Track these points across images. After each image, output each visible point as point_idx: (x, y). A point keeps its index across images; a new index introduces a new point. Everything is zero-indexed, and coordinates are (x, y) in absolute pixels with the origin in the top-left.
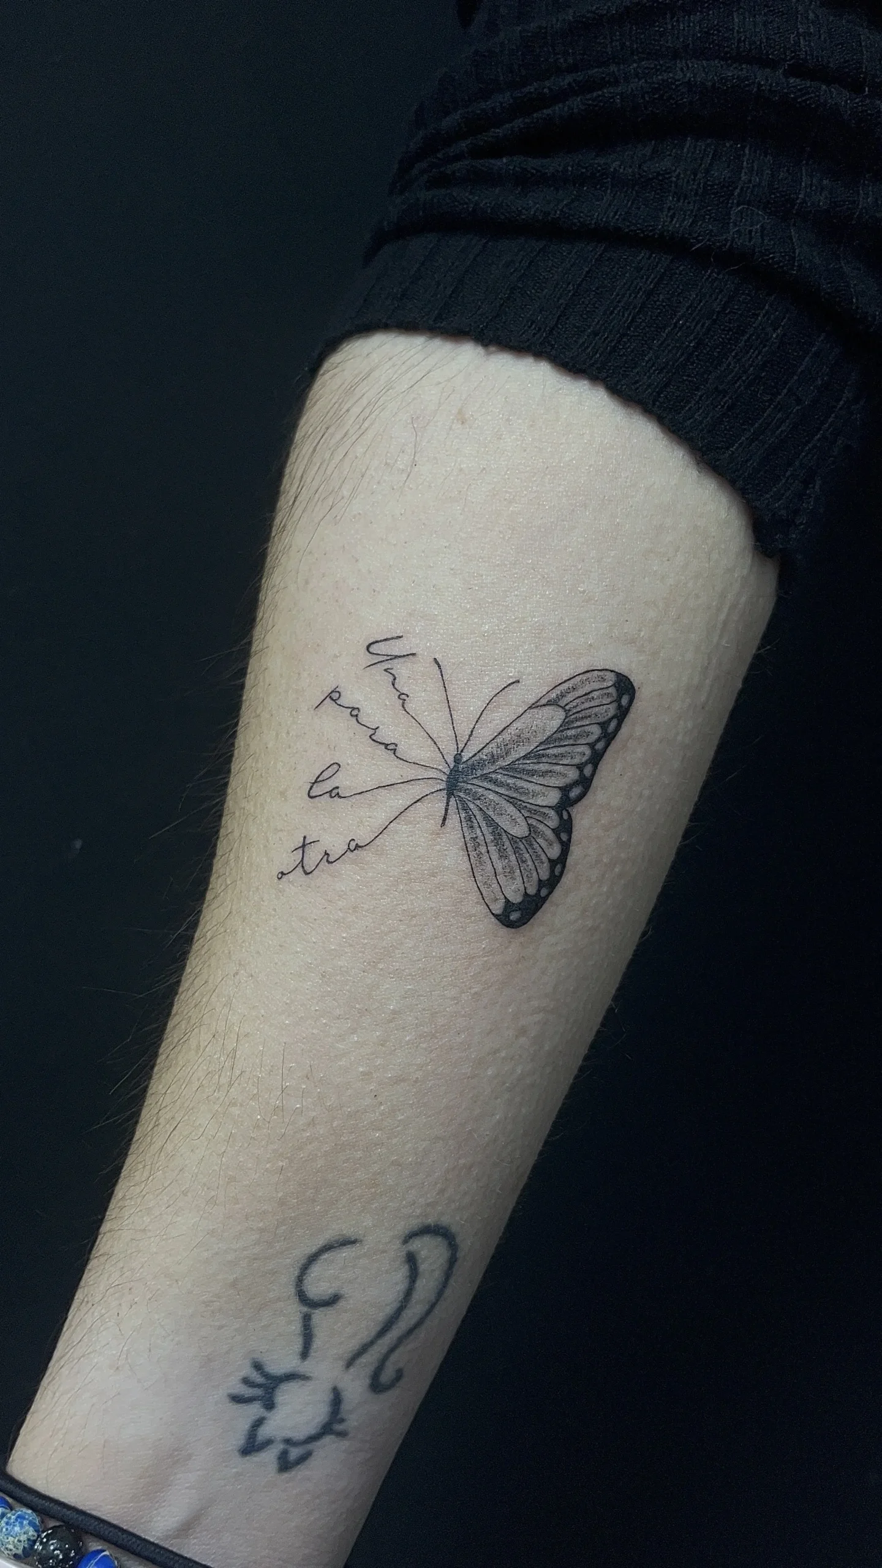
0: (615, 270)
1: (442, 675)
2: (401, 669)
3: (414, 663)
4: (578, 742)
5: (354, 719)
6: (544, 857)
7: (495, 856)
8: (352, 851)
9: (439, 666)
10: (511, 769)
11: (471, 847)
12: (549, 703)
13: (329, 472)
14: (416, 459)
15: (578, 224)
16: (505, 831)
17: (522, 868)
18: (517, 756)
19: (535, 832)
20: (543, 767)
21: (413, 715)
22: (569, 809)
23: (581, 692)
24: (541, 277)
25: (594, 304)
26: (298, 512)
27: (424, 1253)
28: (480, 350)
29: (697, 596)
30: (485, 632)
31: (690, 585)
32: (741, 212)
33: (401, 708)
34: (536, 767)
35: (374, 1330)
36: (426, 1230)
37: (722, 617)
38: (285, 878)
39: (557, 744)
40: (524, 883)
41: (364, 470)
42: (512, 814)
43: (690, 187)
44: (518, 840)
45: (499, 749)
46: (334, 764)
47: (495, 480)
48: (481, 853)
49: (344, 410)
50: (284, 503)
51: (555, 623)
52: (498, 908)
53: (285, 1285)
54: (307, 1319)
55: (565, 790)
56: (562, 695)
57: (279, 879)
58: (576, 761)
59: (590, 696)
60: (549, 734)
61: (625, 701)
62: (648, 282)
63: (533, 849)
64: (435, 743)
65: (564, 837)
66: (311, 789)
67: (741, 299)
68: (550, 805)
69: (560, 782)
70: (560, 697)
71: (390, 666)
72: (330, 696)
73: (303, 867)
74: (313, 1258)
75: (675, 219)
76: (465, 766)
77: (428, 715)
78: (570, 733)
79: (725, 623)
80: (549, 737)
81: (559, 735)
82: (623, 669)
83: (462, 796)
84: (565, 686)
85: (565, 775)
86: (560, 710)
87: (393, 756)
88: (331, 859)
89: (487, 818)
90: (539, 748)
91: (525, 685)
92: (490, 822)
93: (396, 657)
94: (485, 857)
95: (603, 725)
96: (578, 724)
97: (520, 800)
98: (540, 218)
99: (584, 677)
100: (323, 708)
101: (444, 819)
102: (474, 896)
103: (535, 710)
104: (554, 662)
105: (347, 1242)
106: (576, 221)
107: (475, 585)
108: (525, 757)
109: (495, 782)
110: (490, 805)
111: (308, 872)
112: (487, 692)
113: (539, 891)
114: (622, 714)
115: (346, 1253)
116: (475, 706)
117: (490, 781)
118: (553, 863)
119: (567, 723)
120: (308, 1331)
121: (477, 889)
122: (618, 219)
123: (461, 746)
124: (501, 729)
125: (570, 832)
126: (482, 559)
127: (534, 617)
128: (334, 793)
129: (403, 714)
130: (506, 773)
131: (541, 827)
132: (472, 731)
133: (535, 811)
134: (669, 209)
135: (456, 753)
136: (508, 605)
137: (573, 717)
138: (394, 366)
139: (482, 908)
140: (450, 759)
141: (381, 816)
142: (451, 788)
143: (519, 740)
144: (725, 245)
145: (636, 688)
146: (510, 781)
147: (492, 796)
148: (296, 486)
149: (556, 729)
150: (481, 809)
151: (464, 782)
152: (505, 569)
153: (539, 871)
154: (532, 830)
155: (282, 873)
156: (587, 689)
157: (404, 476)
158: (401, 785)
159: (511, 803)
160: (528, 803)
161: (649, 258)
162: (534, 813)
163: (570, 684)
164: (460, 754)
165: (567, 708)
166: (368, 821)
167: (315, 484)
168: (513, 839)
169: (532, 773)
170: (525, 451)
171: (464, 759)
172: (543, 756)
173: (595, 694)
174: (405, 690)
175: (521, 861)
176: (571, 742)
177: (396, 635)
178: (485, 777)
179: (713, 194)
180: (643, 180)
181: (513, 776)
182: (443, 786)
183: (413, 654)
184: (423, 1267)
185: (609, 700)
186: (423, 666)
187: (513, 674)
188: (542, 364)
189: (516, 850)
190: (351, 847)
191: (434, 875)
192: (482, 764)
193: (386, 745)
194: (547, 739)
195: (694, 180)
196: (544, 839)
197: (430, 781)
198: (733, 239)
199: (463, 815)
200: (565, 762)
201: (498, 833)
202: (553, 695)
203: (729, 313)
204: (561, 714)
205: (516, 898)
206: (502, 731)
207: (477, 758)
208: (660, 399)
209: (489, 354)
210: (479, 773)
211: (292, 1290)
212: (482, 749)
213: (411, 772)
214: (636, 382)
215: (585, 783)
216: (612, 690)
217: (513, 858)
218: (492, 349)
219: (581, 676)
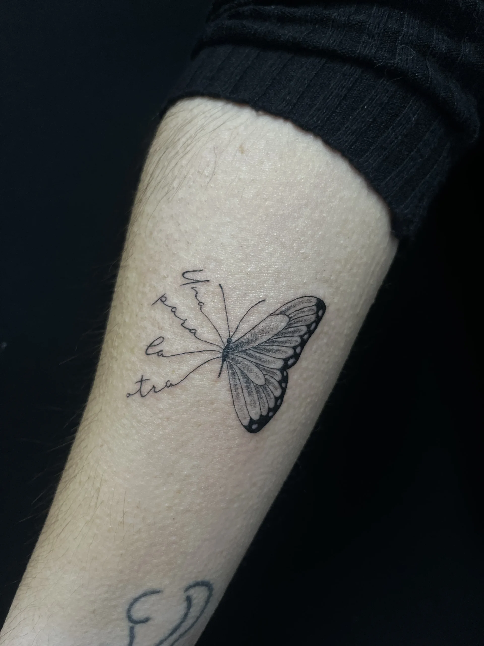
0: (331, 74)
1: (223, 294)
2: (201, 288)
3: (208, 286)
4: (295, 335)
5: (173, 314)
6: (272, 396)
7: (246, 395)
8: (168, 387)
9: (222, 289)
10: (258, 348)
11: (233, 389)
12: (281, 313)
13: (166, 173)
14: (215, 170)
15: (312, 46)
16: (253, 382)
17: (260, 402)
18: (262, 341)
19: (269, 382)
20: (275, 348)
21: (206, 315)
22: (287, 370)
23: (298, 308)
24: (290, 75)
25: (318, 93)
26: (148, 193)
27: (195, 596)
28: (254, 113)
29: (361, 258)
30: (248, 272)
31: (359, 252)
32: (402, 48)
33: (200, 310)
34: (271, 348)
35: (167, 632)
36: (197, 584)
37: (372, 269)
38: (131, 397)
39: (283, 335)
40: (261, 409)
41: (186, 174)
42: (257, 372)
43: (376, 32)
44: (259, 386)
45: (252, 337)
46: (161, 337)
47: (259, 187)
48: (239, 393)
49: (176, 139)
50: (142, 186)
51: (286, 270)
52: (246, 422)
53: (121, 612)
54: (132, 629)
55: (286, 360)
56: (288, 309)
57: (128, 397)
58: (293, 345)
59: (302, 310)
60: (279, 330)
61: (320, 313)
62: (349, 83)
63: (267, 391)
64: (217, 331)
65: (283, 385)
66: (147, 349)
67: (398, 97)
68: (277, 368)
69: (284, 356)
70: (287, 310)
71: (194, 286)
72: (160, 299)
73: (140, 392)
74: (136, 600)
75: (367, 49)
76: (233, 345)
77: (214, 315)
78: (291, 330)
79: (373, 272)
80: (280, 332)
81: (285, 331)
82: (321, 296)
83: (231, 361)
84: (290, 304)
85: (286, 353)
86: (286, 317)
87: (194, 336)
88: (156, 390)
89: (243, 373)
90: (273, 338)
91: (268, 303)
92: (245, 376)
93: (199, 281)
94: (241, 395)
95: (308, 326)
96: (296, 325)
97: (262, 365)
98: (291, 41)
99: (300, 300)
100: (156, 305)
101: (220, 373)
102: (234, 415)
103: (273, 317)
104: (284, 291)
105: (154, 592)
106: (311, 44)
107: (245, 245)
108: (266, 342)
109: (249, 355)
110: (245, 367)
111: (143, 395)
112: (247, 305)
113: (268, 413)
114: (318, 320)
115: (154, 598)
116: (240, 312)
117: (246, 354)
118: (277, 399)
119: (289, 324)
120: (132, 635)
121: (235, 412)
122: (335, 46)
123: (231, 334)
124: (254, 326)
125: (286, 382)
126: (249, 230)
127: (276, 265)
128: (160, 354)
129: (200, 313)
130: (255, 350)
131: (272, 380)
132: (238, 326)
133: (269, 371)
134: (364, 42)
135: (228, 337)
136: (262, 258)
137: (293, 321)
138: (206, 117)
139: (237, 422)
140: (225, 340)
141: (185, 369)
142: (225, 357)
143: (263, 332)
144: (393, 66)
145: (327, 306)
146: (257, 355)
147: (246, 362)
148: (149, 178)
149: (283, 328)
150: (240, 369)
151: (232, 354)
152: (262, 237)
153: (269, 403)
154: (267, 381)
155: (129, 395)
156: (301, 306)
157: (208, 180)
158: (197, 353)
159: (257, 366)
160: (266, 367)
161: (350, 69)
162: (267, 372)
163: (292, 304)
164: (230, 339)
165: (290, 316)
166: (178, 371)
167: (159, 179)
168: (257, 386)
169: (269, 351)
170: (276, 172)
171: (233, 341)
172: (276, 342)
173: (305, 309)
174: (203, 300)
175: (260, 398)
176: (291, 335)
177: (199, 269)
178: (243, 352)
179: (388, 36)
180: (350, 25)
181: (258, 352)
182: (220, 355)
183: (208, 281)
184: (194, 602)
185: (311, 313)
186: (213, 287)
187: (262, 296)
188: (288, 124)
189: (258, 392)
190: (167, 385)
191: (212, 403)
192: (242, 344)
193: (190, 330)
194: (278, 333)
195: (378, 28)
196: (273, 386)
197: (213, 352)
198: (398, 63)
199: (230, 372)
200: (287, 345)
201: (248, 382)
202: (283, 309)
203: (391, 104)
204: (287, 320)
205: (256, 417)
206: (255, 327)
207: (240, 341)
208: (351, 150)
209: (259, 115)
210: (241, 349)
211: (124, 615)
212: (243, 336)
213: (203, 346)
214: (340, 139)
215: (296, 356)
216: (314, 308)
217: (256, 396)
218: (260, 113)
219: (298, 299)
